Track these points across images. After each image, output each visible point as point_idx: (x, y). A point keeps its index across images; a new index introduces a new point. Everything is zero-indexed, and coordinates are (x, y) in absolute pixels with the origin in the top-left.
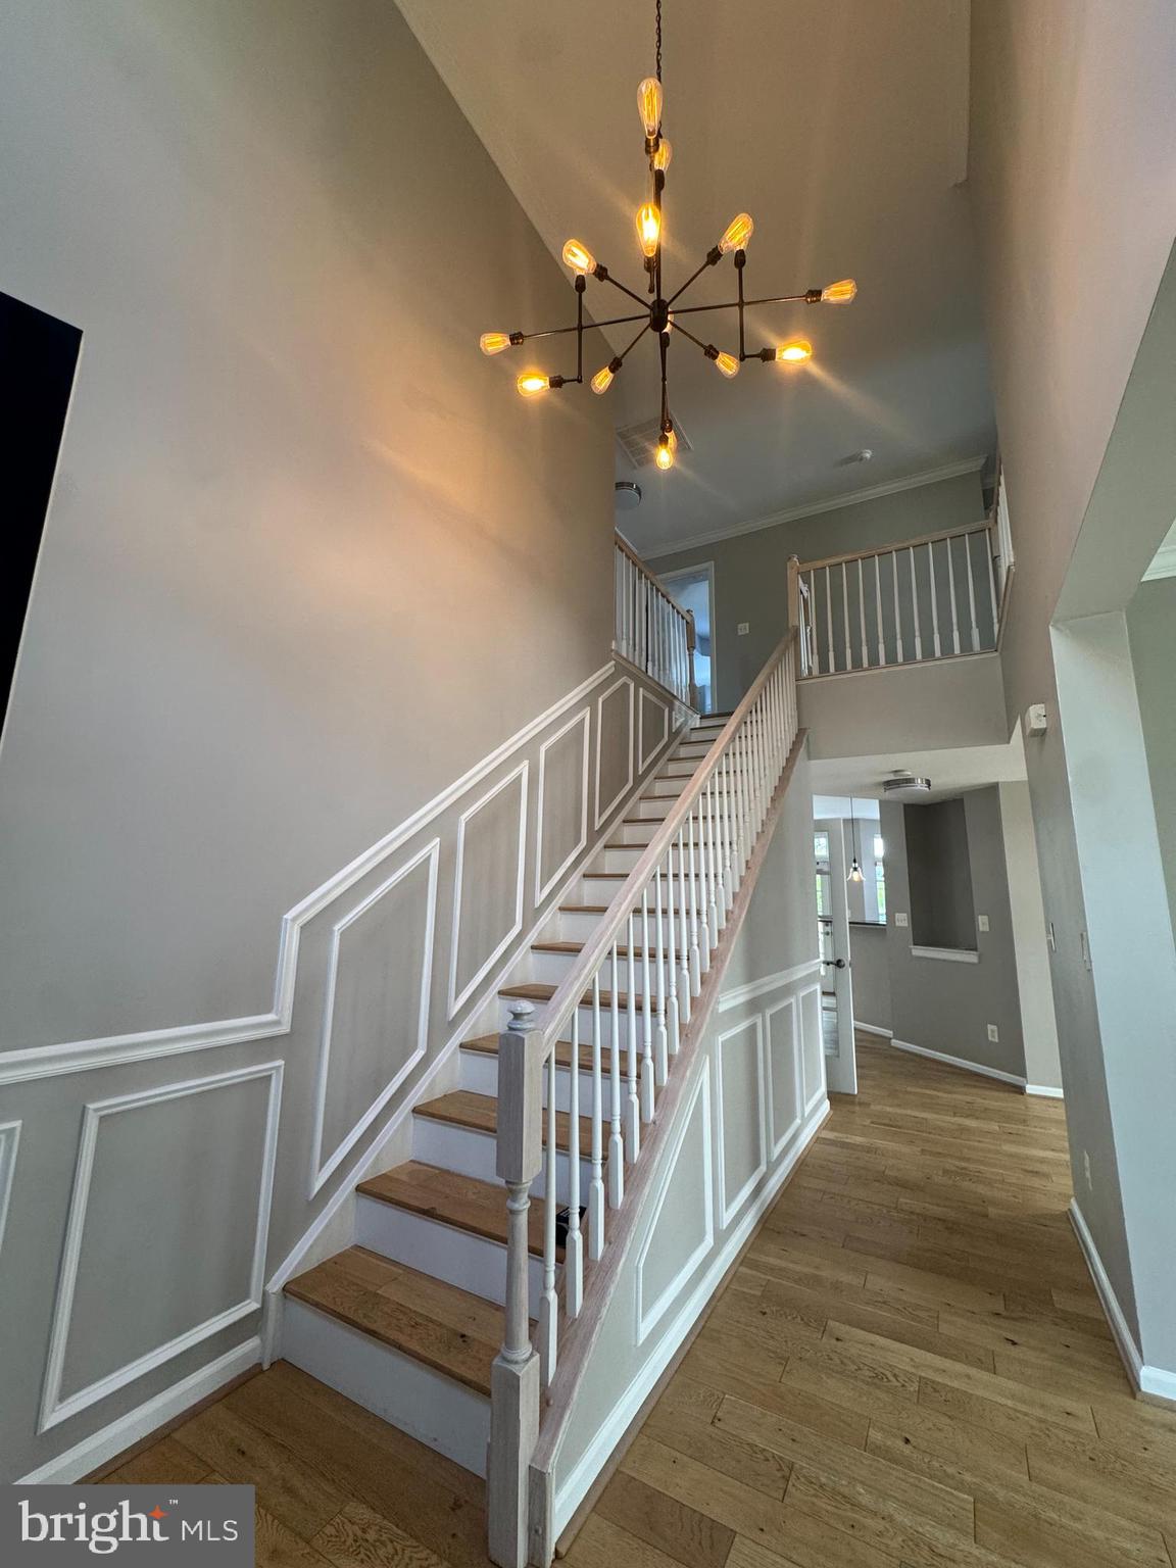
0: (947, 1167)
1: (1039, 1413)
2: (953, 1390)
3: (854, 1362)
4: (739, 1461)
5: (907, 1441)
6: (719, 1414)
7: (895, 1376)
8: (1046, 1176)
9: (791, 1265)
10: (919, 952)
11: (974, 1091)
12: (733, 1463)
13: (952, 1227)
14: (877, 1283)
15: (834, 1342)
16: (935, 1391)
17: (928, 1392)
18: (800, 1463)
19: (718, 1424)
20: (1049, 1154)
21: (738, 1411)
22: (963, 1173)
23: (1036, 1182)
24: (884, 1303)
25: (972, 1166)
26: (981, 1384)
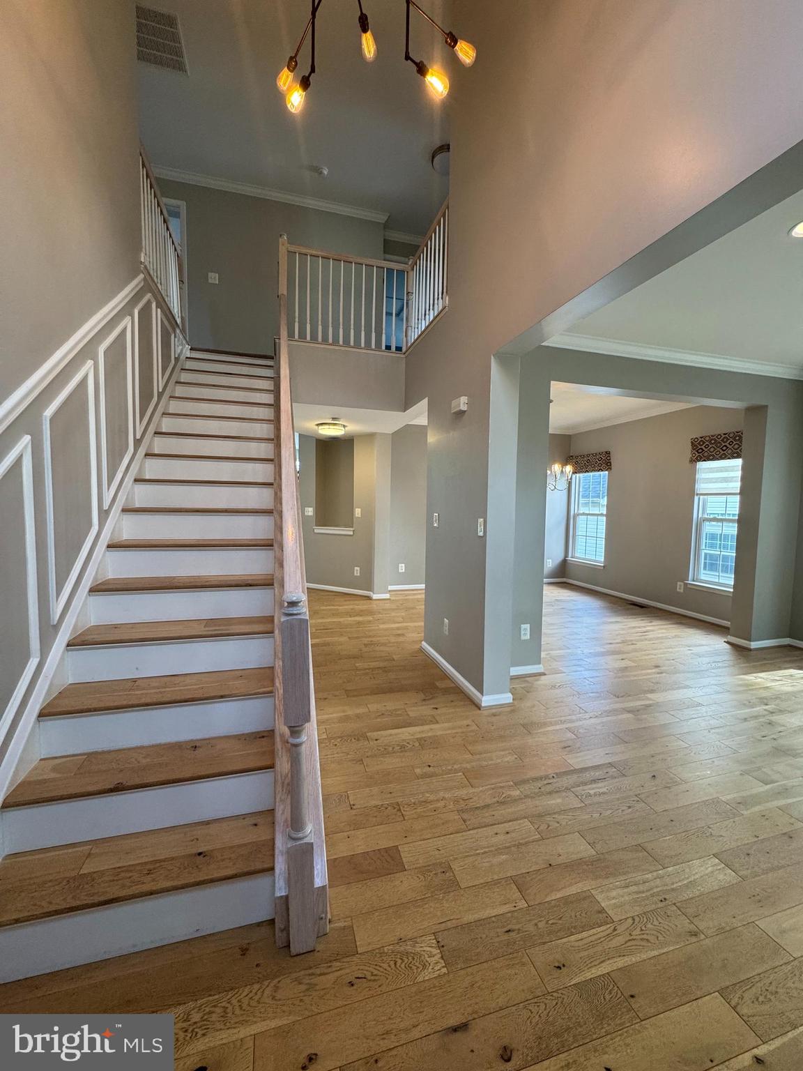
0: (366, 642)
1: (460, 730)
2: (430, 737)
3: (389, 746)
4: (376, 817)
5: (429, 766)
6: (352, 803)
7: (408, 743)
8: (403, 635)
9: (331, 716)
10: (319, 530)
11: (352, 602)
12: (374, 819)
13: (385, 670)
14: (373, 707)
15: (375, 742)
16: (425, 741)
17: (422, 743)
18: (400, 800)
19: (354, 807)
20: (397, 625)
21: (359, 796)
22: (371, 644)
23: (401, 639)
24: (383, 714)
25: (373, 639)
26: (438, 729)
